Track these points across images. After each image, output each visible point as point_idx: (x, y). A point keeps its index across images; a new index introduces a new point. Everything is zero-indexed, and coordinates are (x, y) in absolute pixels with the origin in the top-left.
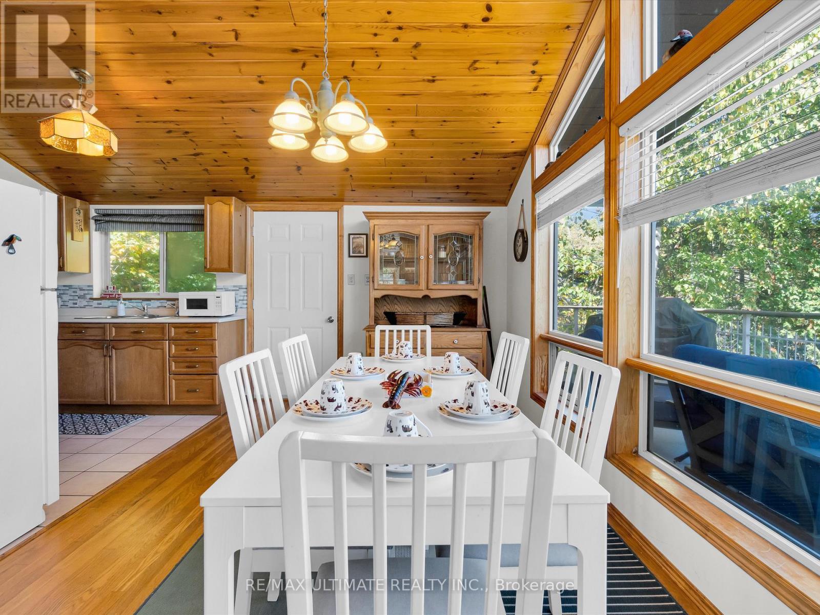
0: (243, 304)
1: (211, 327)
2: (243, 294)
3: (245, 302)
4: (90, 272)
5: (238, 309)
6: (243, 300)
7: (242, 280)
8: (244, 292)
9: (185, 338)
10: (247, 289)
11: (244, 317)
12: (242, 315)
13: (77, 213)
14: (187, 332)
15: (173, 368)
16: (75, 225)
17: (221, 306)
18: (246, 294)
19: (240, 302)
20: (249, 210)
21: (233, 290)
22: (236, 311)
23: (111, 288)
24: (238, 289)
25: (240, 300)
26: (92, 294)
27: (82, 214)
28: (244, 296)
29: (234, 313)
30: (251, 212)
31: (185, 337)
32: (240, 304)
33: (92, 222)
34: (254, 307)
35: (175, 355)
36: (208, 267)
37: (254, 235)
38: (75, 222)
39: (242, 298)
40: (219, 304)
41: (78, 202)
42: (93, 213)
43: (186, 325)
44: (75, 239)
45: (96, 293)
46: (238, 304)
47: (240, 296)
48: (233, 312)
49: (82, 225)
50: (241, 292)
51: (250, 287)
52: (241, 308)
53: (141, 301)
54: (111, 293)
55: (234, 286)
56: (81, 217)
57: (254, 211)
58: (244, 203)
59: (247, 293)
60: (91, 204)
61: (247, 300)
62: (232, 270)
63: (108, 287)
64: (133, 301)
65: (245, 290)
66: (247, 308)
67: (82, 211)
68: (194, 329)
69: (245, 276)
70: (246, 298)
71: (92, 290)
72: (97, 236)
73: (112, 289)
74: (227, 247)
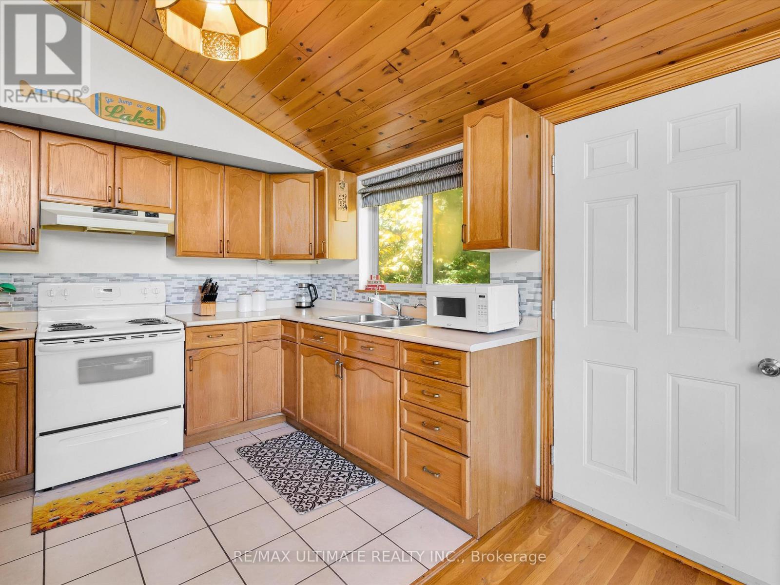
0: (535, 308)
1: (459, 359)
2: (534, 290)
3: (538, 304)
4: (357, 258)
5: (524, 318)
6: (534, 301)
7: (532, 262)
8: (536, 286)
9: (420, 371)
10: (541, 278)
11: (537, 335)
12: (532, 330)
13: (341, 187)
14: (423, 362)
15: (405, 420)
16: (338, 202)
17: (486, 314)
18: (539, 290)
19: (529, 304)
20: (545, 123)
21: (516, 282)
22: (520, 322)
23: (374, 278)
24: (524, 279)
25: (528, 300)
26: (358, 285)
27: (346, 188)
28: (536, 293)
29: (516, 324)
30: (549, 125)
31: (421, 368)
32: (528, 308)
33: (359, 196)
34: (556, 315)
35: (408, 399)
36: (469, 240)
37: (556, 171)
38: (338, 198)
39: (532, 297)
40: (484, 310)
41: (342, 173)
42: (360, 187)
43: (423, 348)
44: (337, 219)
45: (362, 285)
46: (523, 307)
47: (529, 293)
48: (513, 321)
49: (347, 201)
50: (532, 286)
51: (548, 275)
52: (531, 315)
53: (399, 296)
54: (375, 284)
55: (519, 274)
56: (345, 192)
57: (555, 123)
58: (537, 114)
59: (541, 287)
60: (358, 175)
61: (541, 301)
62: (507, 243)
63: (372, 276)
64: (392, 295)
65: (538, 282)
66: (541, 316)
67: (346, 185)
68: (433, 358)
69: (537, 255)
70: (539, 297)
71: (358, 280)
72: (364, 213)
73: (376, 279)
74: (498, 198)
